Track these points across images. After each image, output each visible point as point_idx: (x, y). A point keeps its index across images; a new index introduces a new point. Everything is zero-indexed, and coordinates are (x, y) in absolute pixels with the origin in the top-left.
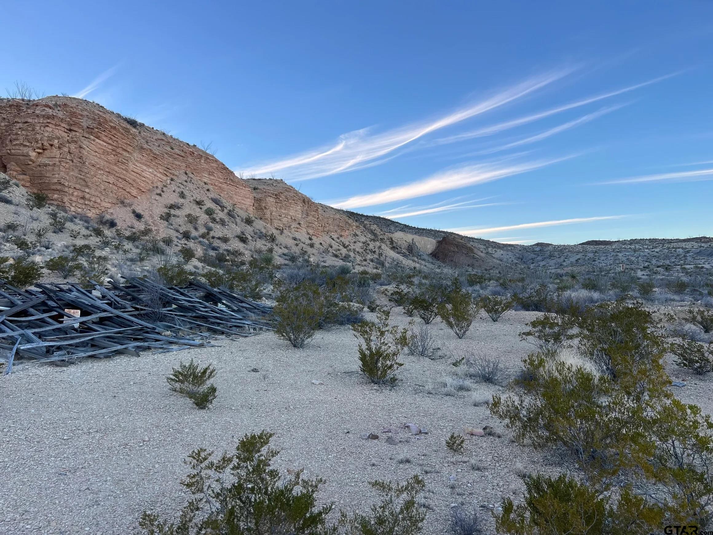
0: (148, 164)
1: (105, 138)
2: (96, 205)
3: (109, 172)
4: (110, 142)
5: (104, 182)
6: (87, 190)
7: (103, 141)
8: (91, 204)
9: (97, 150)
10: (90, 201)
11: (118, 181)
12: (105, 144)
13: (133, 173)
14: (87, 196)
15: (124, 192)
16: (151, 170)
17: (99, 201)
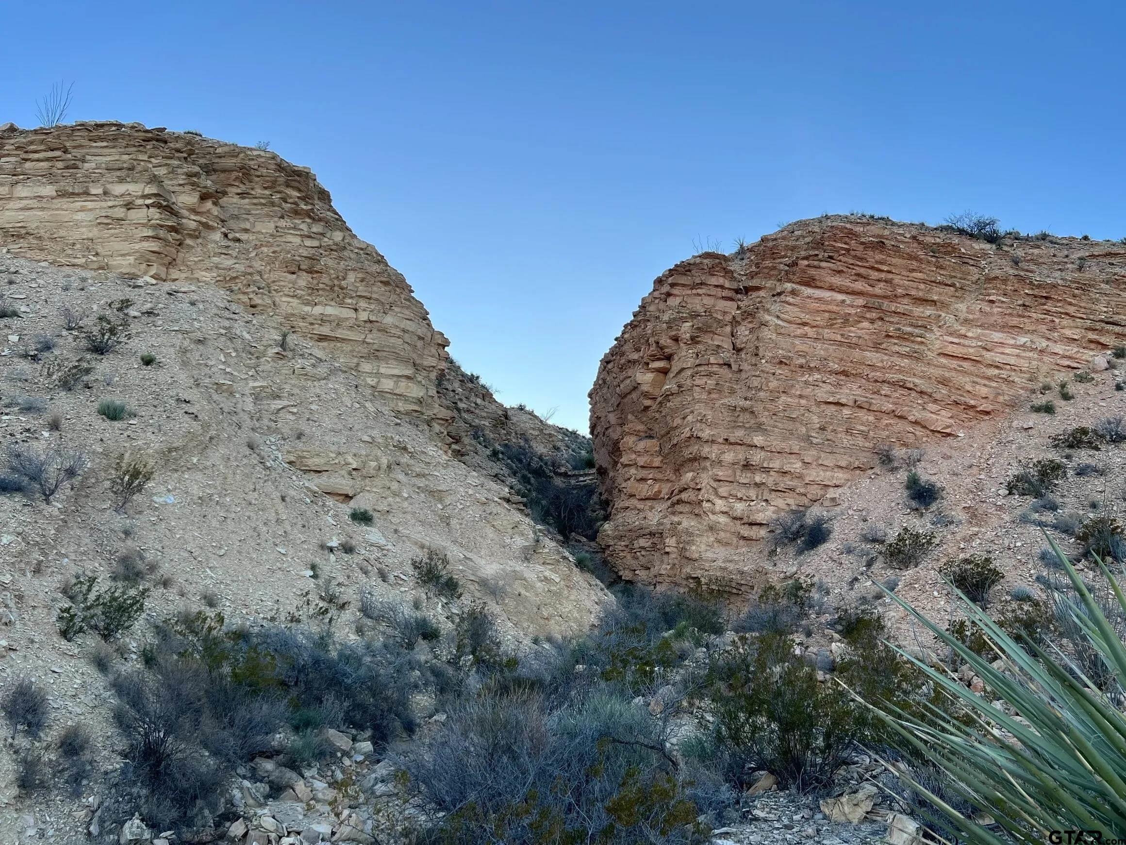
0: (1015, 321)
1: (837, 280)
2: (789, 482)
3: (845, 373)
4: (859, 286)
5: (823, 407)
6: (758, 440)
7: (831, 289)
8: (770, 480)
9: (807, 318)
10: (767, 470)
11: (877, 392)
12: (840, 297)
13: (943, 360)
14: (757, 457)
15: (901, 426)
16: (1022, 340)
17: (796, 466)
